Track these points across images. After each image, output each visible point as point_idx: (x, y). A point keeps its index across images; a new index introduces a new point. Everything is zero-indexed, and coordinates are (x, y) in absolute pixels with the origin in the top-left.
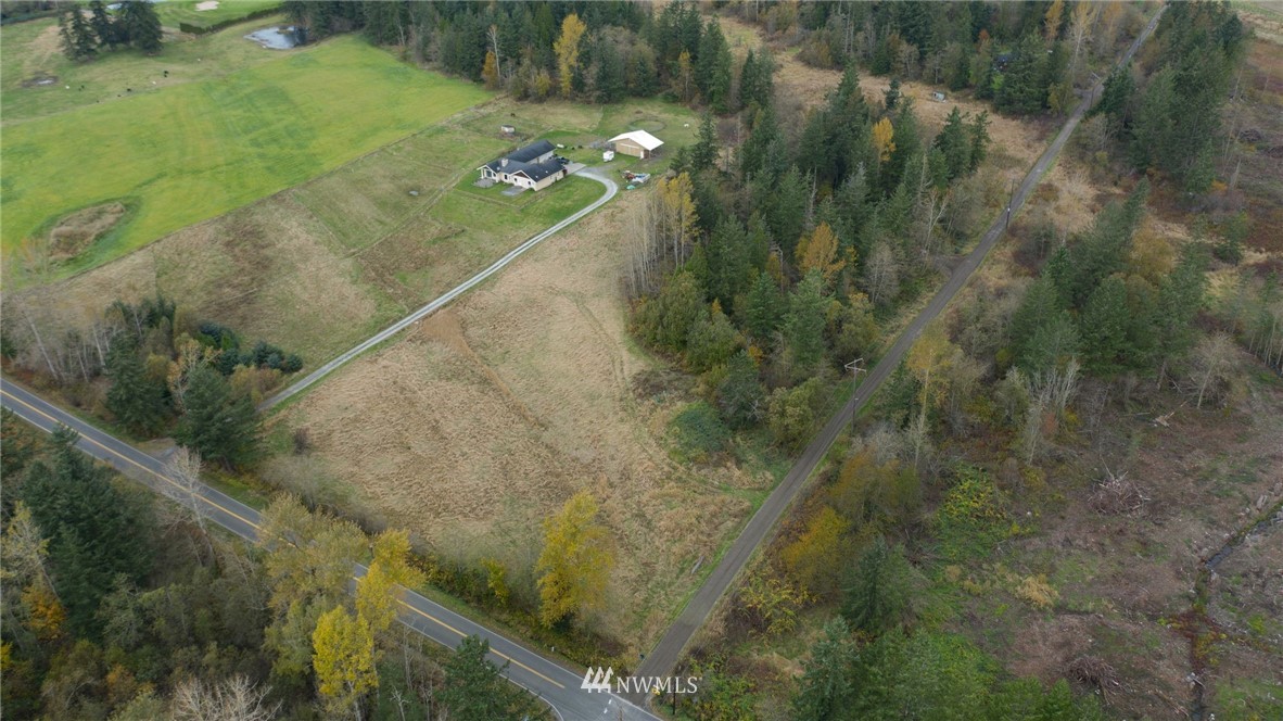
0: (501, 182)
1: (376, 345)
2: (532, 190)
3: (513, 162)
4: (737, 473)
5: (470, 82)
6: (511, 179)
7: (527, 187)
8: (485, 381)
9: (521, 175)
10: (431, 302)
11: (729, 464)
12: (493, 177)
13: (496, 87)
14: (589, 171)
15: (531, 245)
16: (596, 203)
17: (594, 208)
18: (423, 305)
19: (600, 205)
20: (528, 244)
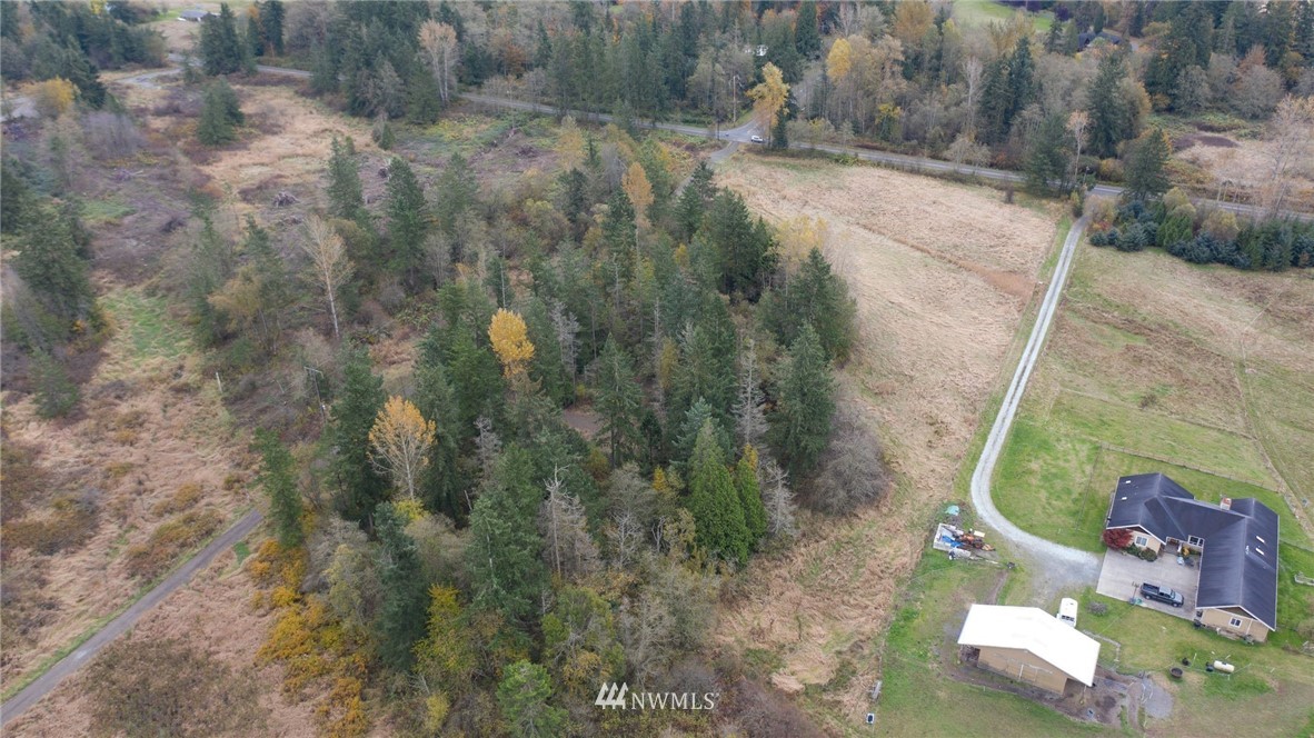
15: (1015, 379)
16: (989, 471)
17: (983, 457)
18: (1060, 304)
19: (980, 466)
20: (1020, 379)
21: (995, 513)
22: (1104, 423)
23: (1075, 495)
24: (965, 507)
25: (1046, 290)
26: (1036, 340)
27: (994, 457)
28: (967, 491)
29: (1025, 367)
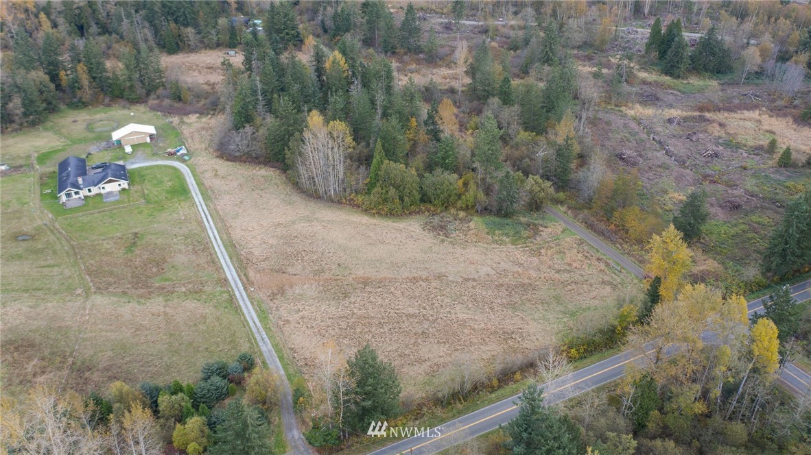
0: (85, 197)
2: (124, 190)
3: (85, 177)
4: (550, 230)
6: (96, 190)
7: (119, 189)
8: (366, 282)
9: (110, 181)
11: (541, 229)
12: (75, 196)
15: (208, 214)
16: (186, 175)
17: (192, 178)
18: (226, 280)
19: (191, 175)
20: (206, 216)
21: (172, 165)
22: (151, 215)
23: (146, 181)
24: (184, 161)
25: (245, 288)
26: (219, 246)
27: (188, 180)
28: (187, 166)
29: (209, 223)
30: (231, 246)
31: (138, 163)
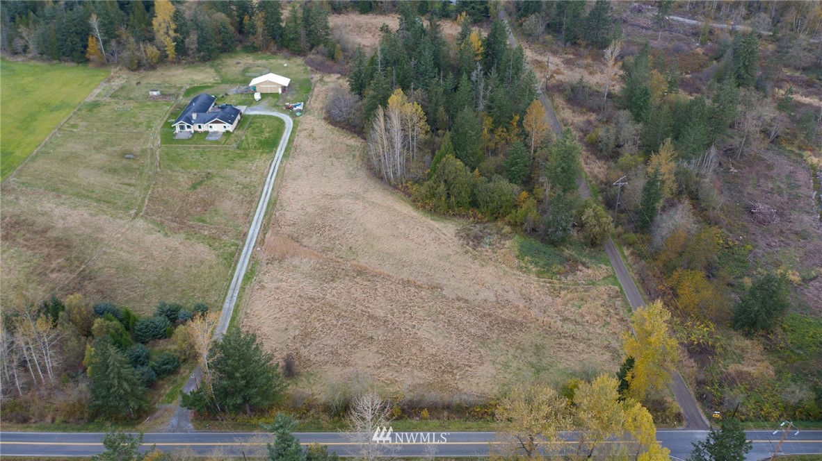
0: (196, 132)
1: (245, 275)
2: (228, 132)
3: (201, 114)
4: (590, 271)
5: (74, 64)
6: (205, 128)
7: (224, 130)
8: (361, 272)
9: (217, 122)
10: (248, 231)
11: (580, 268)
12: (187, 129)
13: (104, 64)
14: (253, 110)
15: (276, 170)
16: (286, 130)
17: (289, 134)
18: (245, 235)
19: (290, 130)
20: (274, 170)
21: (283, 118)
22: (232, 160)
23: (250, 128)
24: (294, 117)
25: (255, 246)
28: (294, 121)
30: (272, 203)
31: (258, 110)
